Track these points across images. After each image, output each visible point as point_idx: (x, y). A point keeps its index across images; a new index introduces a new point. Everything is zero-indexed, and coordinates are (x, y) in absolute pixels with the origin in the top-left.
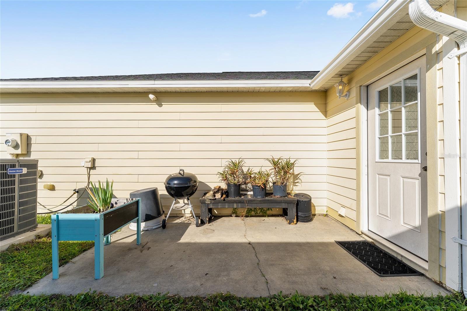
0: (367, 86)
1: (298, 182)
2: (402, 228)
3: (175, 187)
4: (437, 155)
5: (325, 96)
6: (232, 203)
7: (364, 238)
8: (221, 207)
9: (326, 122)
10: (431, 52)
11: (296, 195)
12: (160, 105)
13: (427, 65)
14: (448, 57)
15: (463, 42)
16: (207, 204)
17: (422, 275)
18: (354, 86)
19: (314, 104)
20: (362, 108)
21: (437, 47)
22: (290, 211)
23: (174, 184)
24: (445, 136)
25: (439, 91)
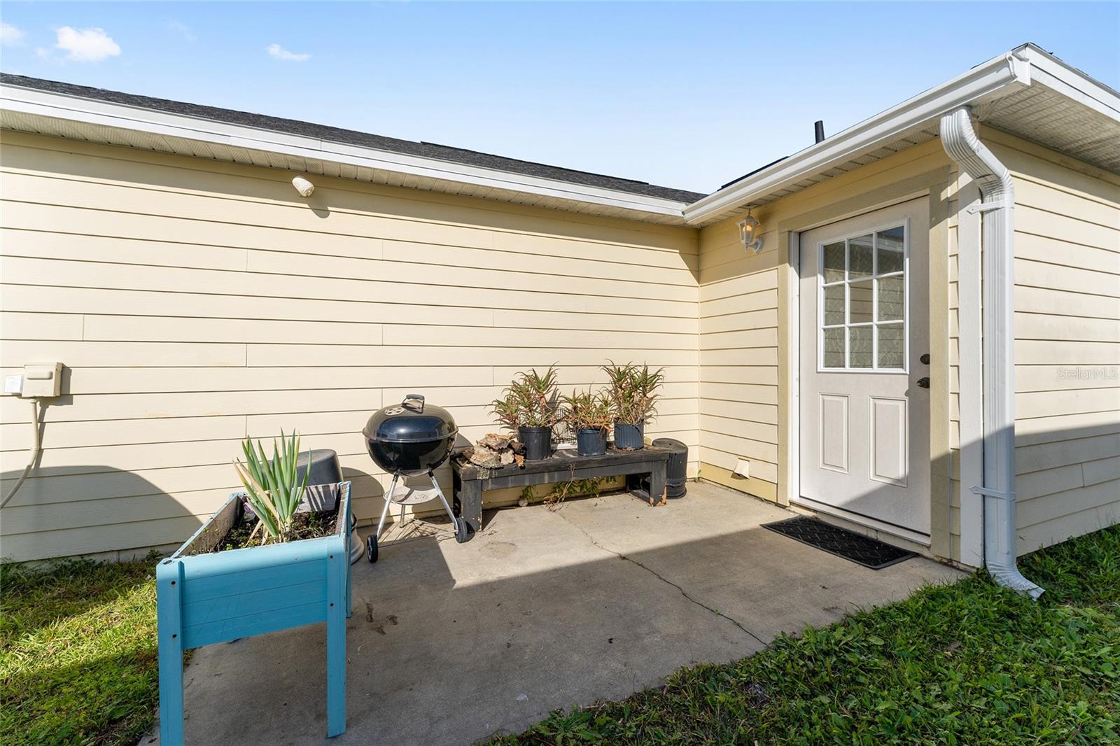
0: (800, 234)
1: (650, 416)
2: (870, 482)
3: (402, 443)
4: (947, 362)
5: (698, 240)
6: (540, 473)
7: (794, 512)
8: (513, 485)
9: (696, 292)
10: (939, 197)
11: (657, 442)
12: (323, 213)
13: (931, 217)
14: (968, 211)
15: (990, 192)
16: (480, 482)
17: (917, 555)
18: (774, 229)
19: (680, 254)
20: (792, 272)
21: (949, 192)
22: (655, 478)
23: (400, 436)
24: (961, 331)
25: (951, 261)
